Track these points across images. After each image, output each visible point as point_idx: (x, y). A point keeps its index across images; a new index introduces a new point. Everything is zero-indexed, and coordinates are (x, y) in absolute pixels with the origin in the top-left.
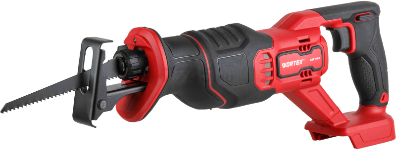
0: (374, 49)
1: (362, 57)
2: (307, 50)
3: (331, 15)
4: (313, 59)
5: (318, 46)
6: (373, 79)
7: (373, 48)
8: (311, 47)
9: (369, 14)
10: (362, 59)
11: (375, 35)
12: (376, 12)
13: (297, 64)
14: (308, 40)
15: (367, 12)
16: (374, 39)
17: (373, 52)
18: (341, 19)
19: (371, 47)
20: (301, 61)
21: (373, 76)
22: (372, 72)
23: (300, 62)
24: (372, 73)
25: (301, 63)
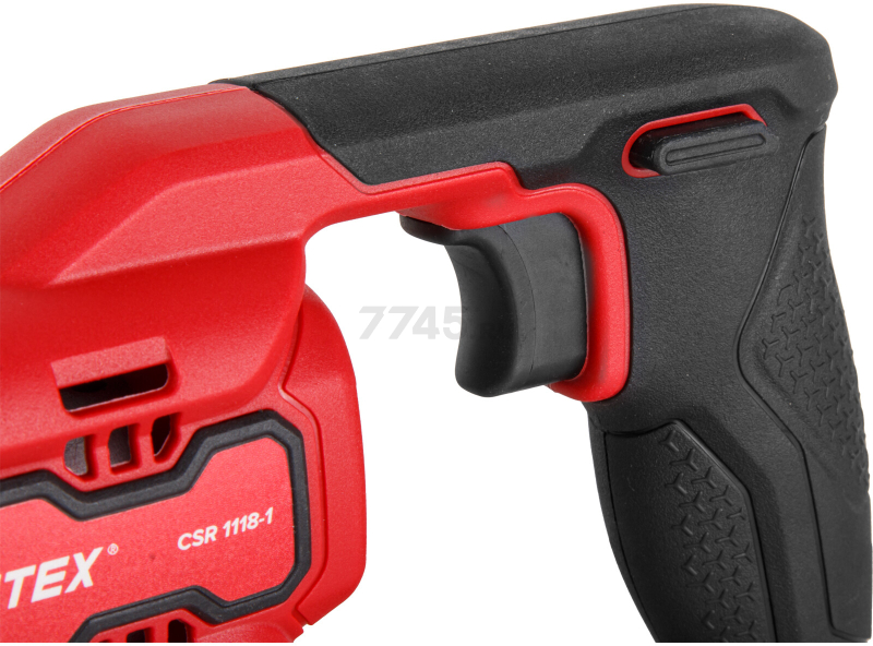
0: (766, 372)
1: (679, 427)
2: (149, 464)
3: (410, 139)
4: (206, 535)
5: (266, 414)
6: (752, 573)
7: (760, 360)
8: (186, 432)
9: (740, 118)
10: (680, 438)
11: (783, 266)
12: (795, 102)
13: (39, 595)
14: (157, 378)
15: (720, 102)
16: (773, 293)
17: (764, 389)
18: (498, 168)
19: (748, 358)
20: (84, 564)
21: (754, 553)
22: (746, 528)
23: (72, 570)
24: (747, 536)
25: (84, 577)
